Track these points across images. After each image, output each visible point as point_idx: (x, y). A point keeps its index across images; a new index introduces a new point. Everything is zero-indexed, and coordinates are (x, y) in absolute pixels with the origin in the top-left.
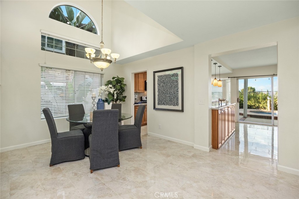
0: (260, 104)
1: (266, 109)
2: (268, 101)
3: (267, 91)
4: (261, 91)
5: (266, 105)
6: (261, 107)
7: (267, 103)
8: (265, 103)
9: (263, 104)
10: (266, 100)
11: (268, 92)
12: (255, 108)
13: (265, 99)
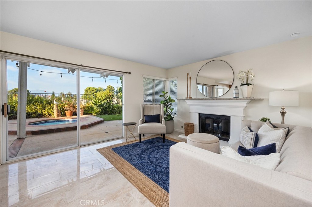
0: (43, 111)
1: (51, 116)
2: (54, 105)
3: (52, 93)
4: (45, 93)
5: (52, 112)
6: (45, 115)
7: (53, 108)
8: (50, 109)
9: (48, 109)
10: (52, 105)
11: (54, 94)
12: (37, 117)
13: (50, 103)
